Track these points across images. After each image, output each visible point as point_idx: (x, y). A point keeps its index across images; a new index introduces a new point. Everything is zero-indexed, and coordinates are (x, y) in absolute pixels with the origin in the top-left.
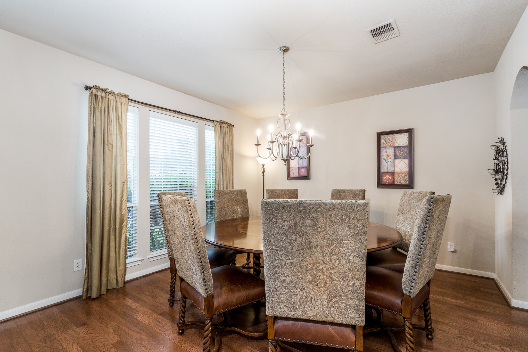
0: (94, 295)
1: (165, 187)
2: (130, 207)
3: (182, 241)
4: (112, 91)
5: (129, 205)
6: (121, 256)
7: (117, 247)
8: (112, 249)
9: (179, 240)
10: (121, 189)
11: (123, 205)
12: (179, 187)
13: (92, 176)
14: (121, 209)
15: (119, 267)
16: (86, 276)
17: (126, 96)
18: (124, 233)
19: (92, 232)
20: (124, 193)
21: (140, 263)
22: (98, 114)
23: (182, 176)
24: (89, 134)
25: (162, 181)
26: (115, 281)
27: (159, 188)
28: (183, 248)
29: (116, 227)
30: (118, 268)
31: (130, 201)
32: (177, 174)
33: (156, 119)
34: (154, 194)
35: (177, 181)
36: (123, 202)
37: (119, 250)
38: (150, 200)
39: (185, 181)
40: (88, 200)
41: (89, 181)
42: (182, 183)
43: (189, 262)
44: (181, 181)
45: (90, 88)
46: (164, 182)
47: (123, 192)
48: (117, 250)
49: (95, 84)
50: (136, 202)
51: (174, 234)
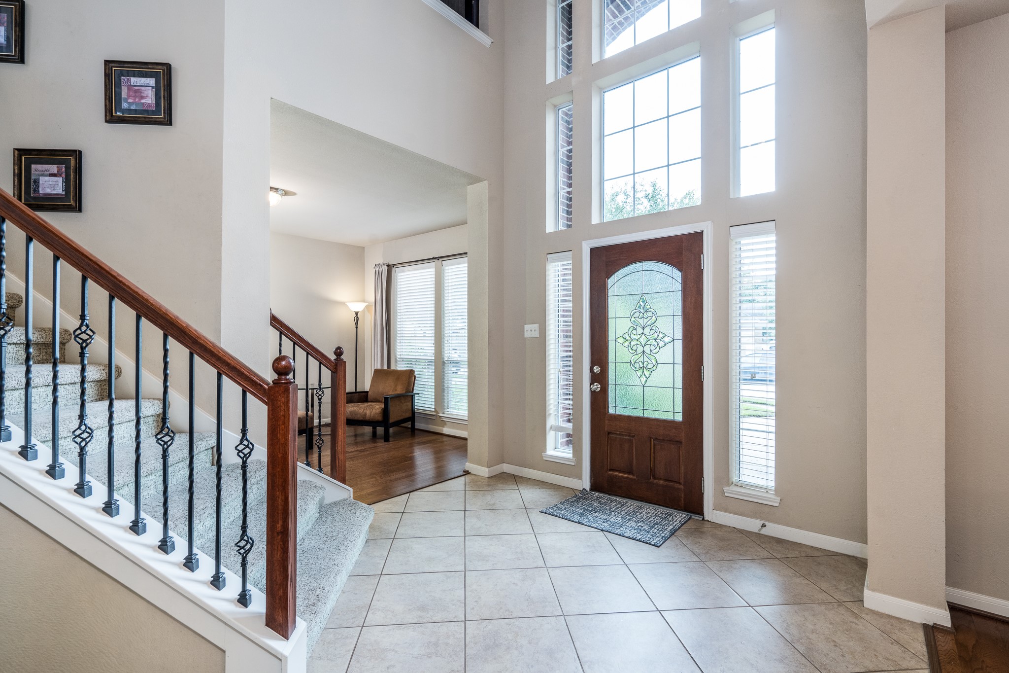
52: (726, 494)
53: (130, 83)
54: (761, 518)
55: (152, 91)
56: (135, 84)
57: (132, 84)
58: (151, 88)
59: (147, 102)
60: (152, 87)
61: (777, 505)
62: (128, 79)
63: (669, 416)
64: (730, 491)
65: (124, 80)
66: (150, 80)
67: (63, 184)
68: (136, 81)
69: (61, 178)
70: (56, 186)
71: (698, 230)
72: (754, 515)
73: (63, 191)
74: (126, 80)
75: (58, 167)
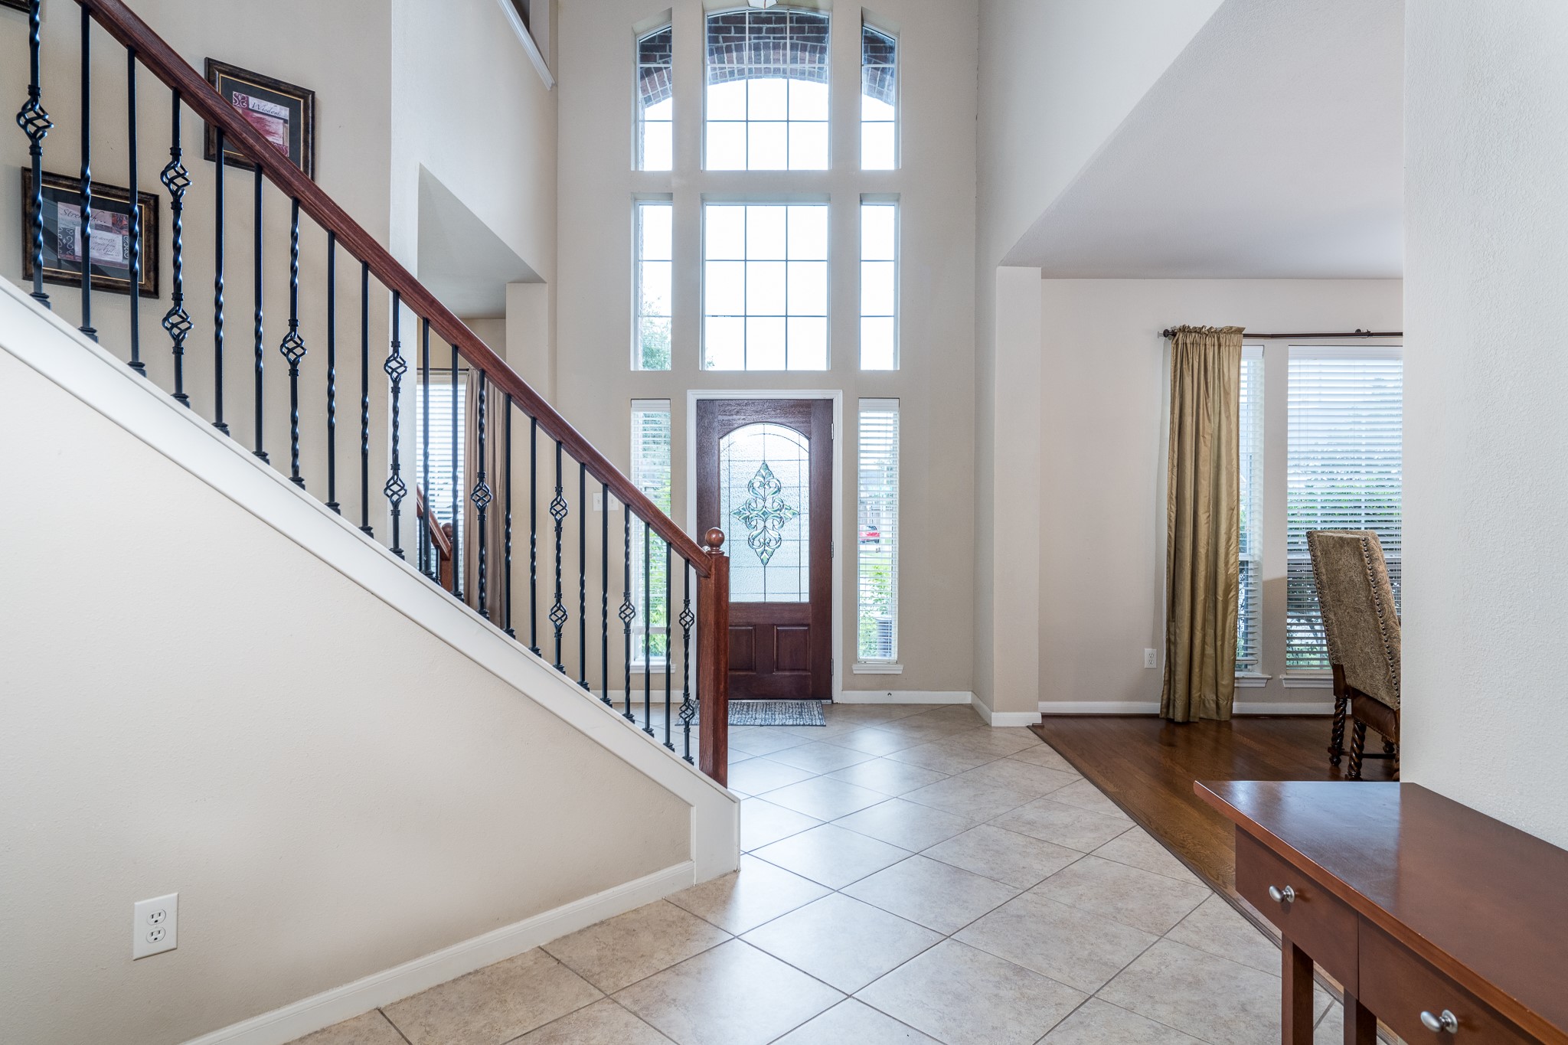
0: (1179, 717)
1: (1325, 522)
2: (1243, 563)
3: (1352, 614)
4: (1211, 328)
5: (1242, 557)
6: (1226, 658)
7: (1219, 638)
8: (1210, 639)
9: (1348, 613)
10: (1228, 522)
11: (1230, 555)
12: (1366, 521)
13: (1177, 498)
14: (1227, 563)
15: (1223, 679)
16: (1166, 679)
17: (1239, 331)
18: (1231, 613)
19: (1176, 600)
20: (1233, 530)
21: (1264, 685)
22: (1188, 380)
23: (1377, 494)
24: (1172, 422)
25: (1319, 506)
26: (1214, 706)
27: (1310, 522)
28: (1355, 626)
29: (1216, 598)
30: (1219, 680)
31: (1244, 550)
32: (1361, 488)
33: (1303, 363)
34: (1298, 536)
35: (1360, 507)
36: (1231, 548)
37: (1223, 645)
38: (1288, 550)
39: (1386, 505)
40: (1169, 542)
41: (1173, 507)
42: (1378, 511)
43: (1367, 650)
44: (1371, 505)
45: (1174, 334)
46: (1322, 507)
47: (1230, 530)
48: (1219, 643)
49: (1182, 325)
50: (1257, 552)
51: (1338, 603)
52: (855, 672)
53: (248, 105)
54: (886, 689)
55: (284, 126)
56: (256, 108)
57: (250, 107)
58: (282, 121)
59: (275, 141)
60: (285, 121)
61: (900, 672)
62: (243, 98)
63: (795, 599)
64: (857, 669)
65: (237, 97)
66: (281, 109)
67: (123, 247)
68: (257, 103)
69: (121, 237)
70: (110, 248)
71: (828, 397)
72: (880, 688)
73: (124, 257)
74: (240, 98)
75: (113, 216)
